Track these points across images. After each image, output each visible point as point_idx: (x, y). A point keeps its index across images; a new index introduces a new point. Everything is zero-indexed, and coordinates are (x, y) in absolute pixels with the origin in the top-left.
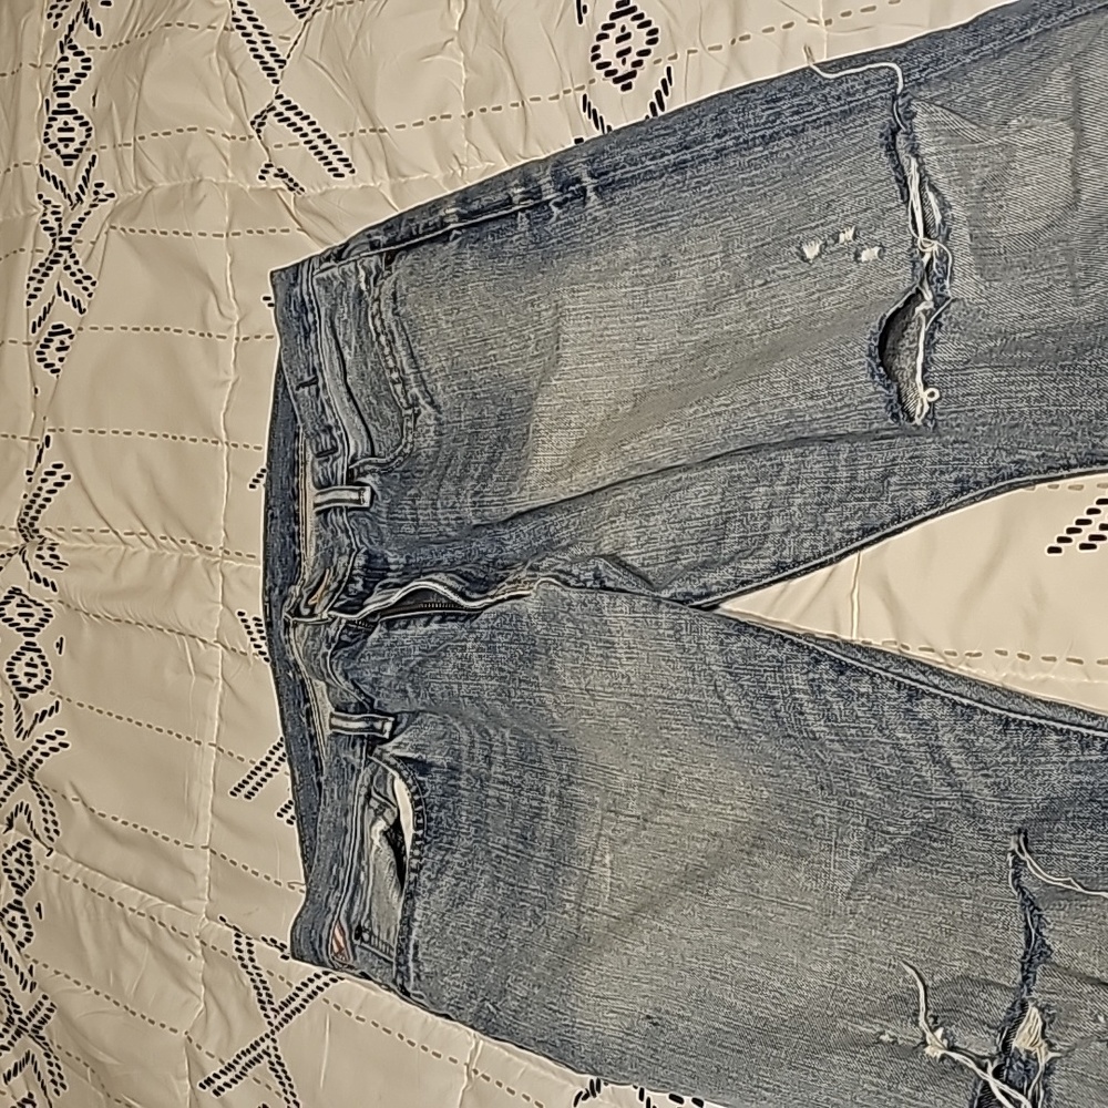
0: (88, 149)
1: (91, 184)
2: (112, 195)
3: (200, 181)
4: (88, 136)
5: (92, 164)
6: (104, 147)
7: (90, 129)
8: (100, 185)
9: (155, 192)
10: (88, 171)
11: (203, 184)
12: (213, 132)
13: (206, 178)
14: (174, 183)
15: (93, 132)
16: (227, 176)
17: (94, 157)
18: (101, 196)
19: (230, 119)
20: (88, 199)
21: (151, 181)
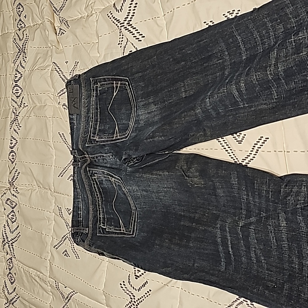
0: (22, 95)
1: (23, 103)
2: (27, 106)
3: (46, 105)
4: (22, 92)
5: (23, 98)
6: (25, 95)
7: (22, 90)
8: (24, 104)
9: (36, 107)
10: (22, 100)
11: (47, 106)
12: (49, 94)
13: (48, 104)
14: (40, 105)
15: (23, 91)
16: (53, 104)
17: (23, 97)
18: (25, 106)
19: (53, 90)
20: (22, 106)
21: (36, 104)
